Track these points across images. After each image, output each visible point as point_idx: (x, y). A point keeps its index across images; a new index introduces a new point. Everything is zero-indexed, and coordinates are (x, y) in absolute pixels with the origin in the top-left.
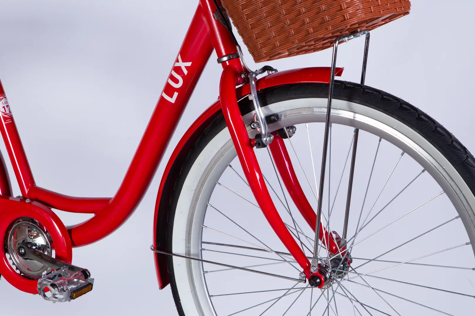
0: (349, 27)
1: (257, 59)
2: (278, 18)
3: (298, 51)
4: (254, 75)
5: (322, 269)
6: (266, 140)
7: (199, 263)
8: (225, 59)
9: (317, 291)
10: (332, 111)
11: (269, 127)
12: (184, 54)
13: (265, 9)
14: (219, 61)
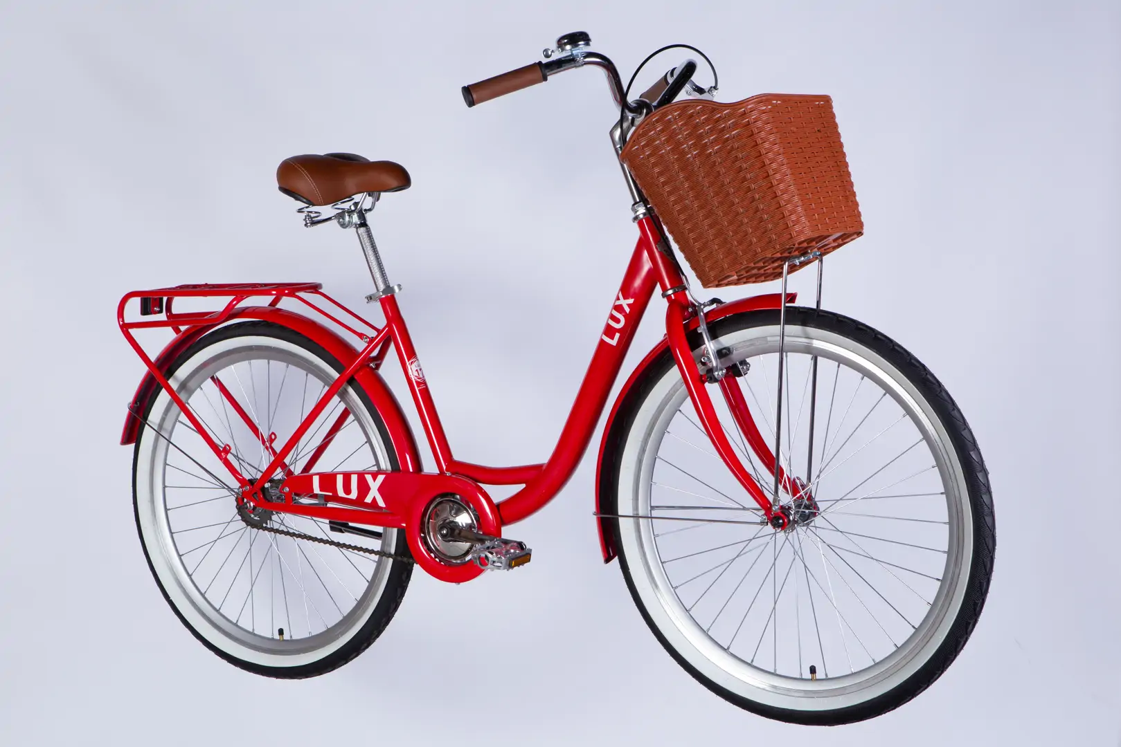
0: (797, 246)
1: (706, 284)
2: (726, 239)
3: (748, 274)
4: (702, 307)
5: (785, 510)
6: (718, 374)
7: (648, 521)
8: (670, 292)
9: (781, 535)
10: (786, 338)
11: (721, 363)
12: (625, 289)
13: (707, 222)
14: (664, 295)
